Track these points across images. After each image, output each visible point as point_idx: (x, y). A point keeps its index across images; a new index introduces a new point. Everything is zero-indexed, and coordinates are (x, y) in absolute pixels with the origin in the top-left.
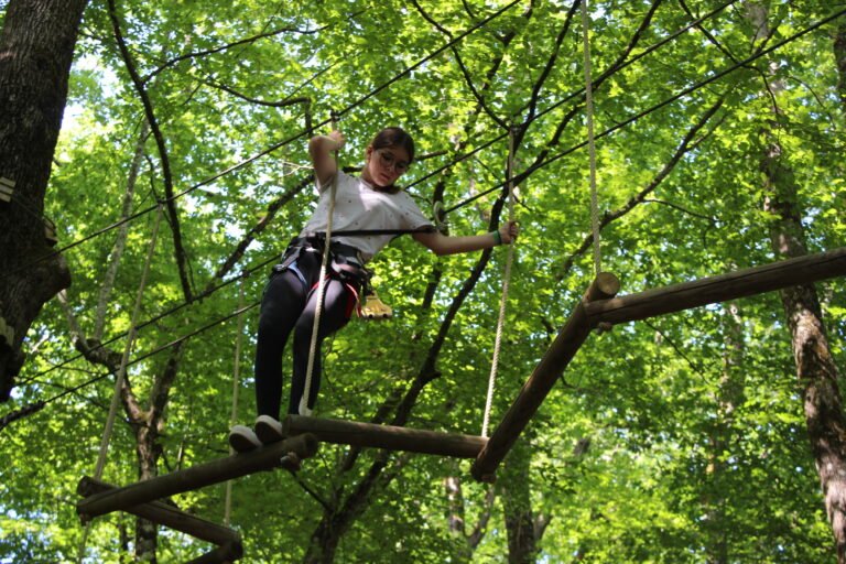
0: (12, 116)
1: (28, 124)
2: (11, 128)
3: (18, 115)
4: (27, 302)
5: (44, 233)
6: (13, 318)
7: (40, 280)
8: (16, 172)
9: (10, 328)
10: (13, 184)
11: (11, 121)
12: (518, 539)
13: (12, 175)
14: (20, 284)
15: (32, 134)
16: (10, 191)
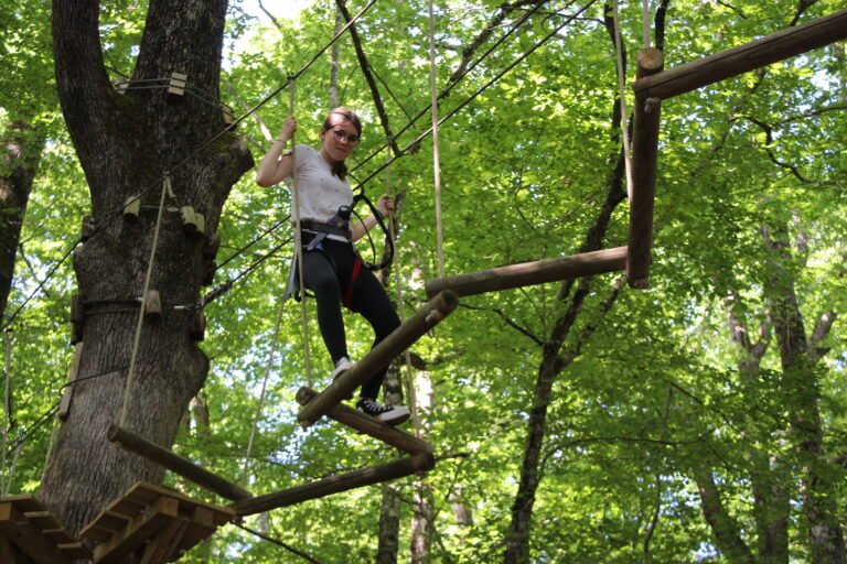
0: (175, 11)
1: (191, 16)
2: (176, 23)
3: (181, 9)
4: (213, 188)
5: (223, 120)
6: (202, 205)
7: (223, 165)
8: (186, 65)
9: (199, 215)
10: (184, 77)
11: (175, 17)
12: (788, 341)
13: (183, 68)
14: (205, 171)
15: (196, 26)
16: (183, 85)
